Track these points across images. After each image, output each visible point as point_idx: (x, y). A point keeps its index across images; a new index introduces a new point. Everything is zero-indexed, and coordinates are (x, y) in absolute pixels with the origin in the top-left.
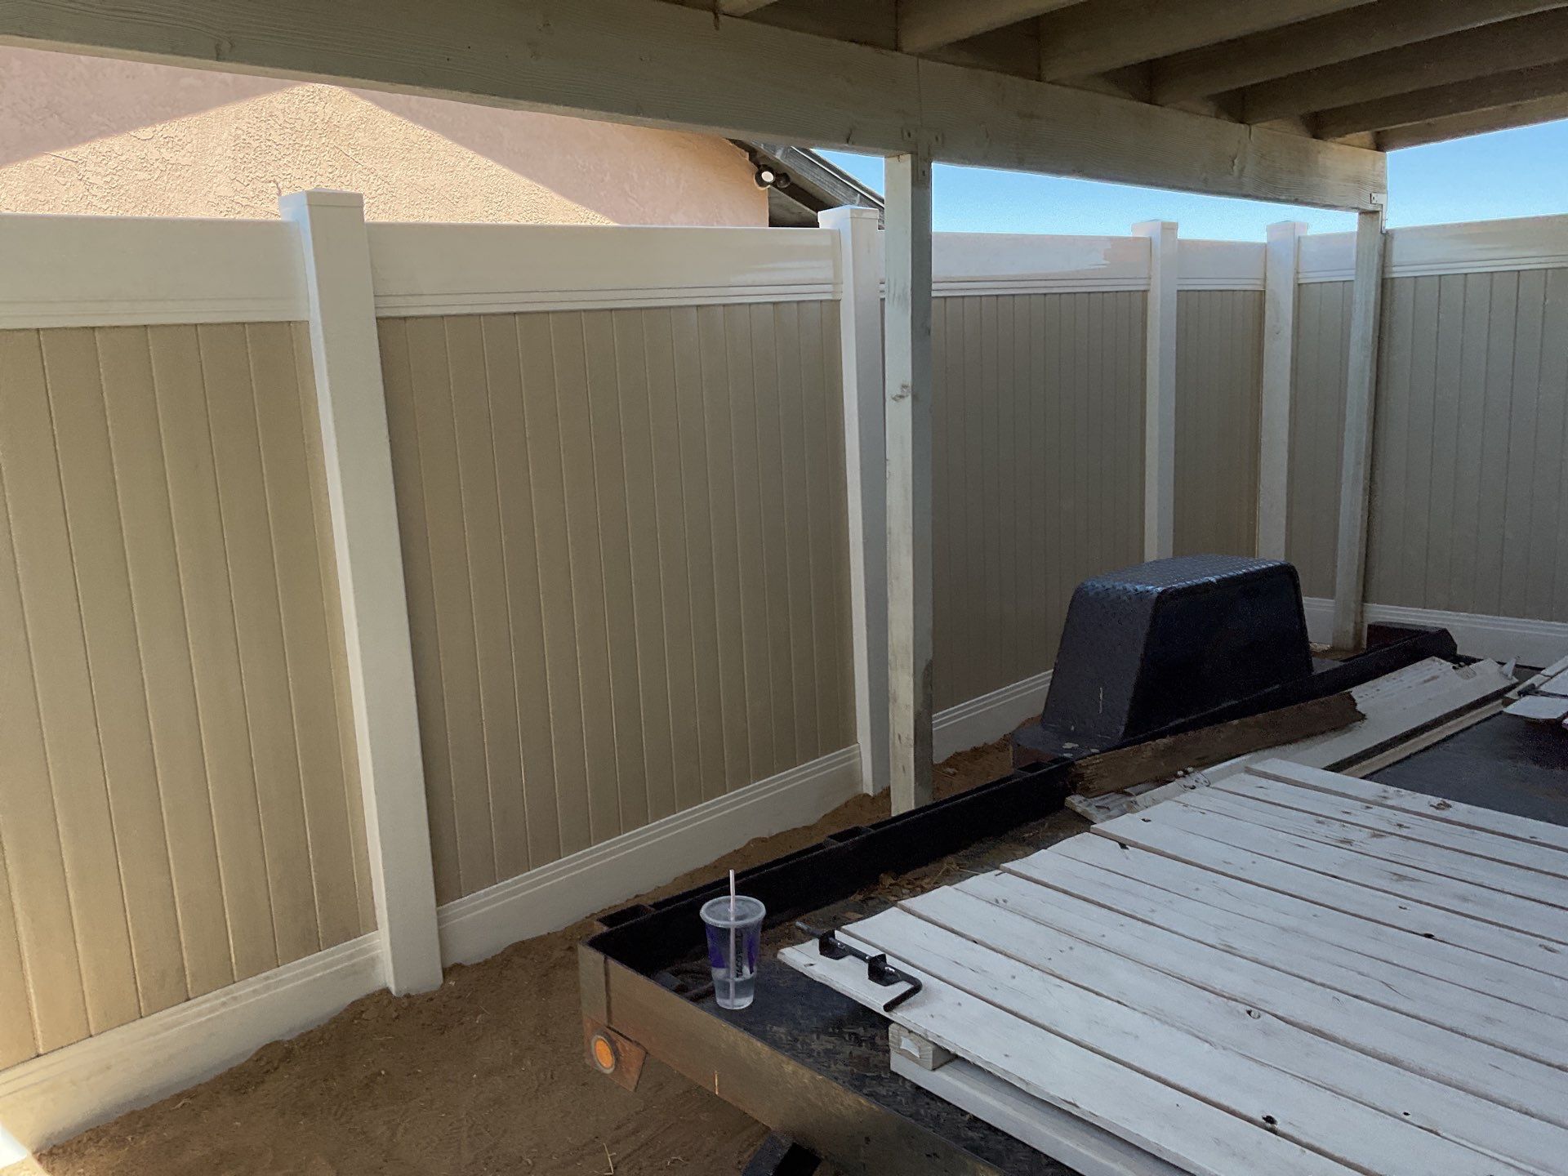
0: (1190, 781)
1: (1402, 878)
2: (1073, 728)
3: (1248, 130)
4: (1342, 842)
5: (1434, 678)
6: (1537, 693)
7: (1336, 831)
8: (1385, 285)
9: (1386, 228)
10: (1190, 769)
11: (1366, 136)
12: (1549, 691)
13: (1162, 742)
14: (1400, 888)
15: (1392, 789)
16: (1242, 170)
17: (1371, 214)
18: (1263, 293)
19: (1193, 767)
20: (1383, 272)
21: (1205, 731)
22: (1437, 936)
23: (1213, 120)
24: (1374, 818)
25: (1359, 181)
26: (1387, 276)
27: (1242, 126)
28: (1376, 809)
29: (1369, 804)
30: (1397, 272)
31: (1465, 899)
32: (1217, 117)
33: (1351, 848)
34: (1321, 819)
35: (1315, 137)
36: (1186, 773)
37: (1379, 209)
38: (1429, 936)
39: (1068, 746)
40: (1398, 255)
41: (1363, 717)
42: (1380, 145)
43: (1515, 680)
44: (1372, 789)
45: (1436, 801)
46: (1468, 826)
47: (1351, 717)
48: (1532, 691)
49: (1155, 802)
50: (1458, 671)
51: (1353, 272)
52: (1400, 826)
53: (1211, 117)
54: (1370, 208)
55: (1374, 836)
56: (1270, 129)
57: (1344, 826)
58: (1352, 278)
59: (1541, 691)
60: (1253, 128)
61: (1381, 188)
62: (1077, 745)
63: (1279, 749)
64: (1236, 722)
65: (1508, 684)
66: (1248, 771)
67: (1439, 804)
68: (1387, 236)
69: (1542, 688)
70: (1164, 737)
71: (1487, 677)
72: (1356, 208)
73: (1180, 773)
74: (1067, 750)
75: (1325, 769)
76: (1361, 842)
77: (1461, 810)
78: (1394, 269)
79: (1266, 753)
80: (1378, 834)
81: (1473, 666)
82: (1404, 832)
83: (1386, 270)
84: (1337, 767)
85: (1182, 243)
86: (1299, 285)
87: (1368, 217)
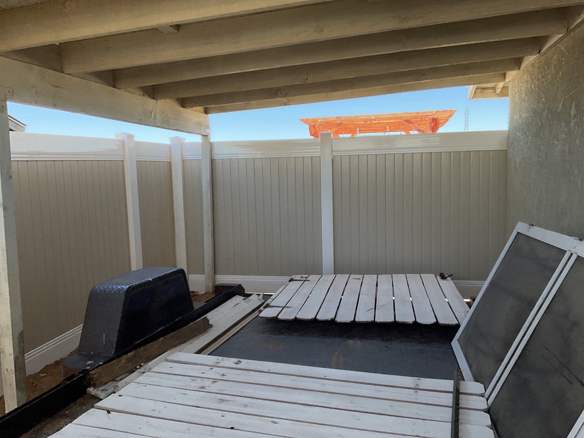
0: (142, 370)
1: (222, 401)
2: (92, 353)
3: (156, 102)
4: (201, 388)
5: (237, 304)
6: (269, 306)
7: (199, 383)
8: (212, 161)
9: (211, 141)
10: (142, 364)
11: (201, 109)
12: (273, 305)
13: (130, 354)
14: (223, 406)
15: (221, 358)
16: (155, 117)
17: (205, 136)
18: (170, 163)
19: (144, 363)
20: (211, 157)
21: (149, 345)
22: (235, 428)
23: (141, 97)
24: (213, 374)
25: (200, 124)
26: (212, 158)
27: (154, 100)
28: (215, 369)
29: (212, 367)
30: (215, 157)
31: (246, 406)
32: (143, 96)
33: (204, 390)
34: (193, 378)
35: (183, 107)
36: (141, 366)
37: (208, 135)
38: (232, 428)
39: (89, 362)
40: (216, 151)
41: (211, 326)
42: (206, 112)
43: (263, 301)
44: (213, 359)
45: (236, 360)
46: (247, 370)
47: (207, 326)
48: (268, 306)
49: (127, 384)
50: (245, 301)
51: (201, 156)
52: (223, 375)
53: (140, 95)
54: (205, 134)
55: (214, 382)
56: (165, 103)
57: (202, 380)
58: (201, 158)
59: (271, 306)
60: (158, 101)
61: (207, 127)
62: (93, 362)
63: (178, 348)
64: (162, 338)
65: (260, 303)
66: (167, 360)
67: (237, 362)
68: (211, 145)
69: (271, 304)
70: (131, 352)
71: (254, 301)
72: (200, 134)
73: (138, 367)
74: (88, 365)
75: (195, 353)
76: (208, 386)
77: (245, 363)
78: (215, 156)
79: (173, 350)
80: (215, 381)
81: (250, 298)
82: (224, 378)
83: (212, 157)
84: (199, 352)
85: (137, 142)
86: (183, 160)
87: (205, 137)
